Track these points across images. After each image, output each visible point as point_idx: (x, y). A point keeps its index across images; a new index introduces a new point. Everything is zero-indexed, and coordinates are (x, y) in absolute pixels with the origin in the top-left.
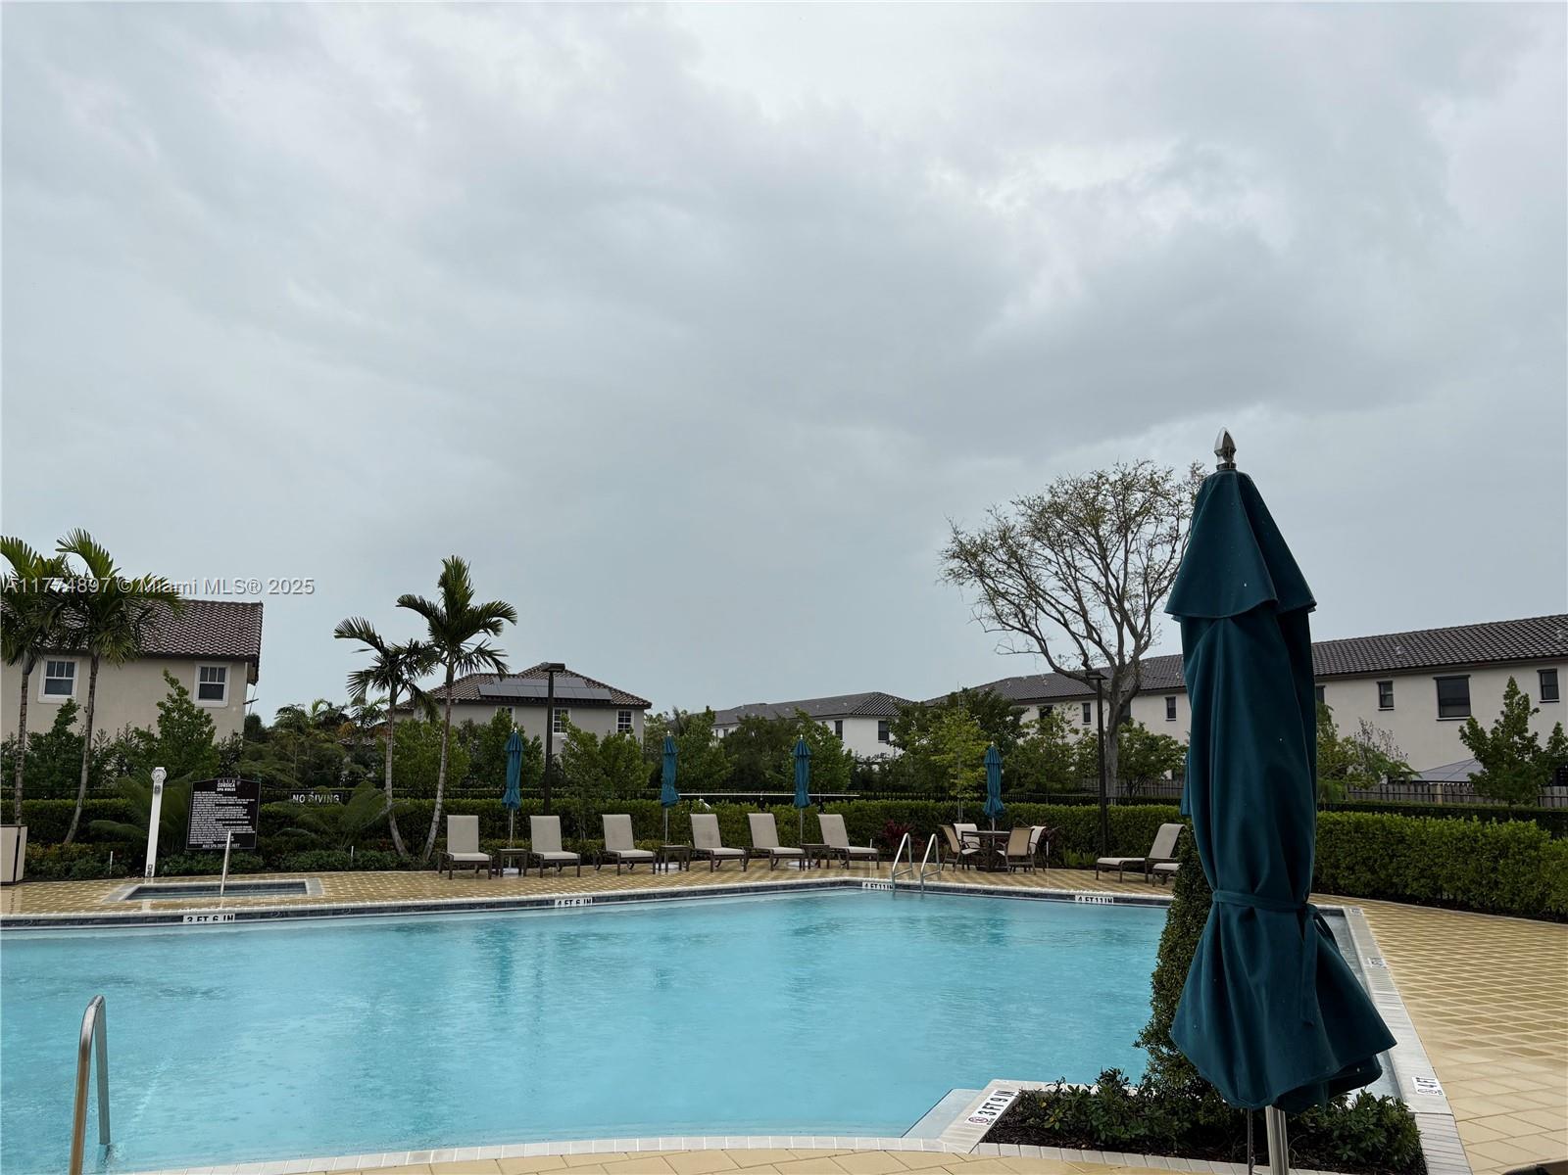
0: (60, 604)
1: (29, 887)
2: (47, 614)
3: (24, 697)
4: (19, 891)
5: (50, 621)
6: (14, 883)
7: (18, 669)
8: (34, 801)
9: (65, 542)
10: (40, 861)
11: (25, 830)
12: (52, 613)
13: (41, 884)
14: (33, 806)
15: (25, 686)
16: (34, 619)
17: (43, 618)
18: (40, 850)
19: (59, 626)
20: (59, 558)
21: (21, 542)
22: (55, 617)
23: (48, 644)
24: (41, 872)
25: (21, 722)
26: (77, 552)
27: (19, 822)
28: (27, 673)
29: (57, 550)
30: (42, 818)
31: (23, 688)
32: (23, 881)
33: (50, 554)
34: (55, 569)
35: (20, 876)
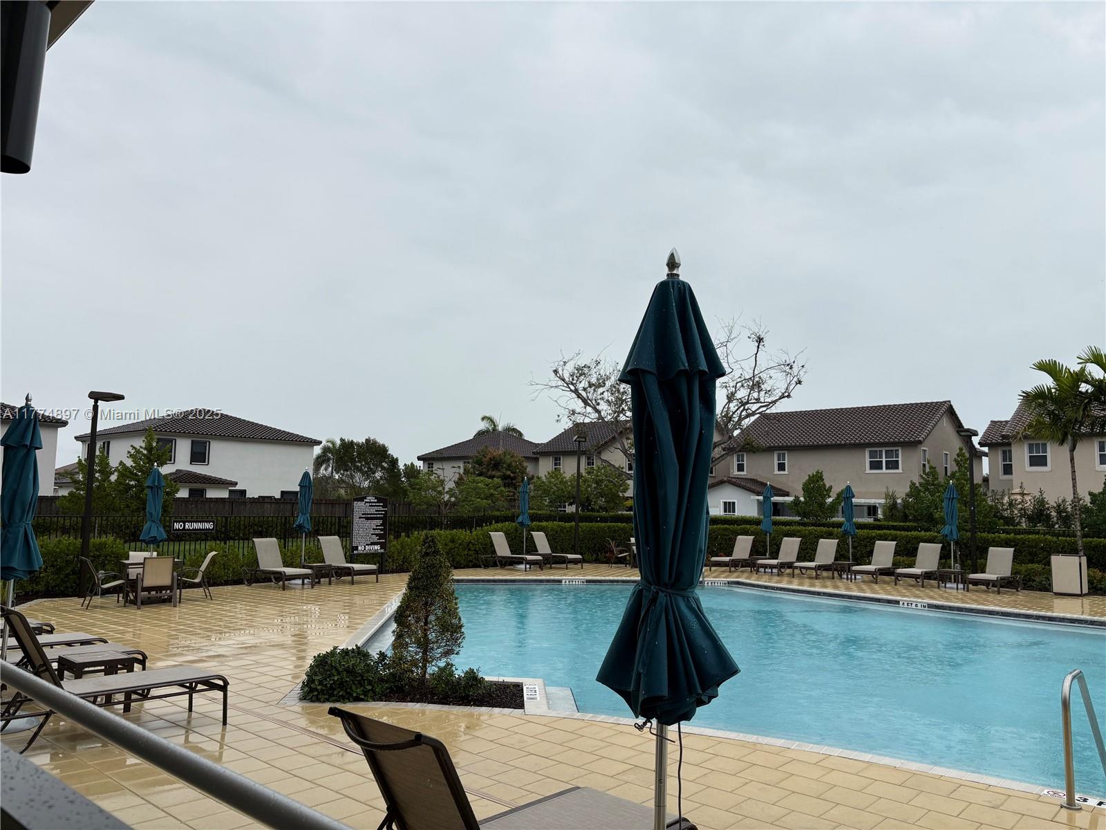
0: (1087, 401)
1: (1091, 598)
2: (1078, 409)
3: (1073, 467)
4: (1086, 601)
5: (1081, 413)
6: (1081, 595)
7: (1066, 448)
8: (1091, 539)
9: (1083, 357)
10: (1100, 581)
11: (1084, 559)
12: (1082, 408)
13: (1101, 597)
14: (1091, 542)
15: (1072, 460)
16: (1069, 413)
17: (1076, 413)
18: (1099, 574)
19: (1088, 416)
20: (1082, 367)
21: (1055, 361)
22: (1084, 410)
23: (1083, 430)
24: (1101, 589)
25: (1073, 484)
26: (1092, 362)
27: (1082, 553)
28: (1073, 449)
29: (1078, 364)
30: (1098, 551)
31: (1071, 461)
32: (1089, 594)
33: (1075, 367)
34: (1080, 377)
35: (1085, 590)
